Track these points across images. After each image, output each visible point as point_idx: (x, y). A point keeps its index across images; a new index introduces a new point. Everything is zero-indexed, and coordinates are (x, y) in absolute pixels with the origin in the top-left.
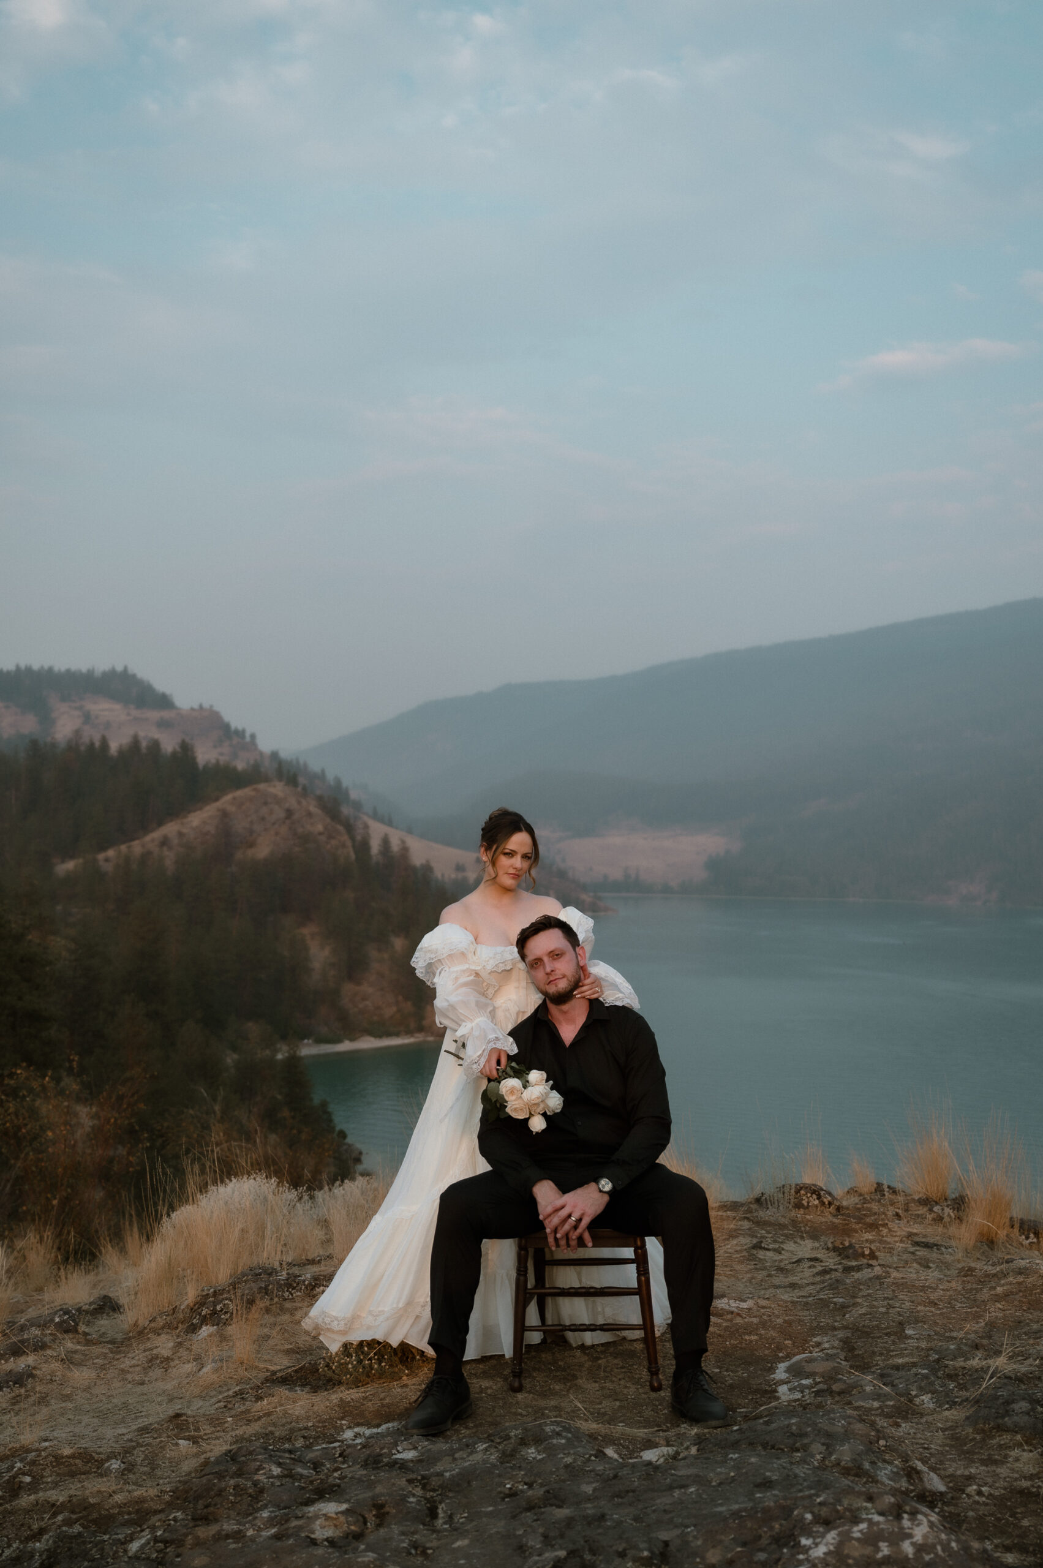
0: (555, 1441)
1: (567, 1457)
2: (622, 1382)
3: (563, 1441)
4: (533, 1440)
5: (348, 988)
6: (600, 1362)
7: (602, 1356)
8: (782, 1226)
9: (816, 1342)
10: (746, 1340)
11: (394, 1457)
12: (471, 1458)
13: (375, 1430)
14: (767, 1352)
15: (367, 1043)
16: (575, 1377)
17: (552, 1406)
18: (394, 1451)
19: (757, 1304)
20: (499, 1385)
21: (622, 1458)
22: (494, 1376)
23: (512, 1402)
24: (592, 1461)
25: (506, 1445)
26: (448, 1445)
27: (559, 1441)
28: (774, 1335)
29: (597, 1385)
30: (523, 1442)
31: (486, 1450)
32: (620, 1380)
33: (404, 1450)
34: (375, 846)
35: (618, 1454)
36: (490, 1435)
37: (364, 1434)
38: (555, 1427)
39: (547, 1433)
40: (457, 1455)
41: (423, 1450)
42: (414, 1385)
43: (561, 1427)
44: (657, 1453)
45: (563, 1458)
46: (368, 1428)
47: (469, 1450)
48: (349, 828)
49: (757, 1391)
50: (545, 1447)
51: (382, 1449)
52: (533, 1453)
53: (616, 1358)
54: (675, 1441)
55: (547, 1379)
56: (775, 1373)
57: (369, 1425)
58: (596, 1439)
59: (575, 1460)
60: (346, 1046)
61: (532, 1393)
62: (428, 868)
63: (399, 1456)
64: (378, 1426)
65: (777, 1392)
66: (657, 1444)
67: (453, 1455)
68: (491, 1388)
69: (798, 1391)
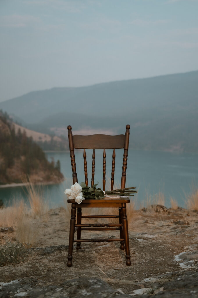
0: (95, 286)
1: (104, 294)
2: (114, 263)
3: (99, 286)
4: (84, 286)
5: (8, 170)
6: (103, 255)
7: (104, 254)
8: (152, 217)
9: (186, 248)
10: (159, 247)
11: (16, 295)
12: (54, 295)
13: (8, 284)
14: (169, 252)
15: (14, 185)
16: (94, 261)
17: (86, 272)
18: (16, 292)
19: (158, 236)
20: (62, 265)
21: (125, 293)
22: (60, 261)
23: (68, 271)
24: (117, 295)
25: (70, 289)
26: (42, 289)
27: (97, 286)
28: (170, 246)
29: (104, 264)
30: (79, 287)
31: (61, 291)
32: (113, 262)
33: (20, 292)
34: (16, 131)
35: (123, 291)
36: (61, 285)
37: (2, 285)
38: (94, 280)
39: (90, 283)
40: (47, 294)
41: (29, 292)
42: (26, 265)
43: (97, 280)
44: (142, 291)
45: (102, 294)
46: (5, 283)
47: (53, 292)
48: (9, 126)
49: (171, 265)
50: (91, 290)
51: (9, 291)
52: (84, 292)
53: (109, 254)
54: (149, 285)
55: (82, 262)
56: (175, 259)
57: (5, 282)
58: (111, 285)
59: (108, 295)
60: (7, 186)
61: (77, 267)
62: (31, 138)
63: (18, 295)
64: (9, 282)
65: (180, 266)
66: (140, 287)
67: (44, 294)
68: (59, 266)
69: (189, 265)
